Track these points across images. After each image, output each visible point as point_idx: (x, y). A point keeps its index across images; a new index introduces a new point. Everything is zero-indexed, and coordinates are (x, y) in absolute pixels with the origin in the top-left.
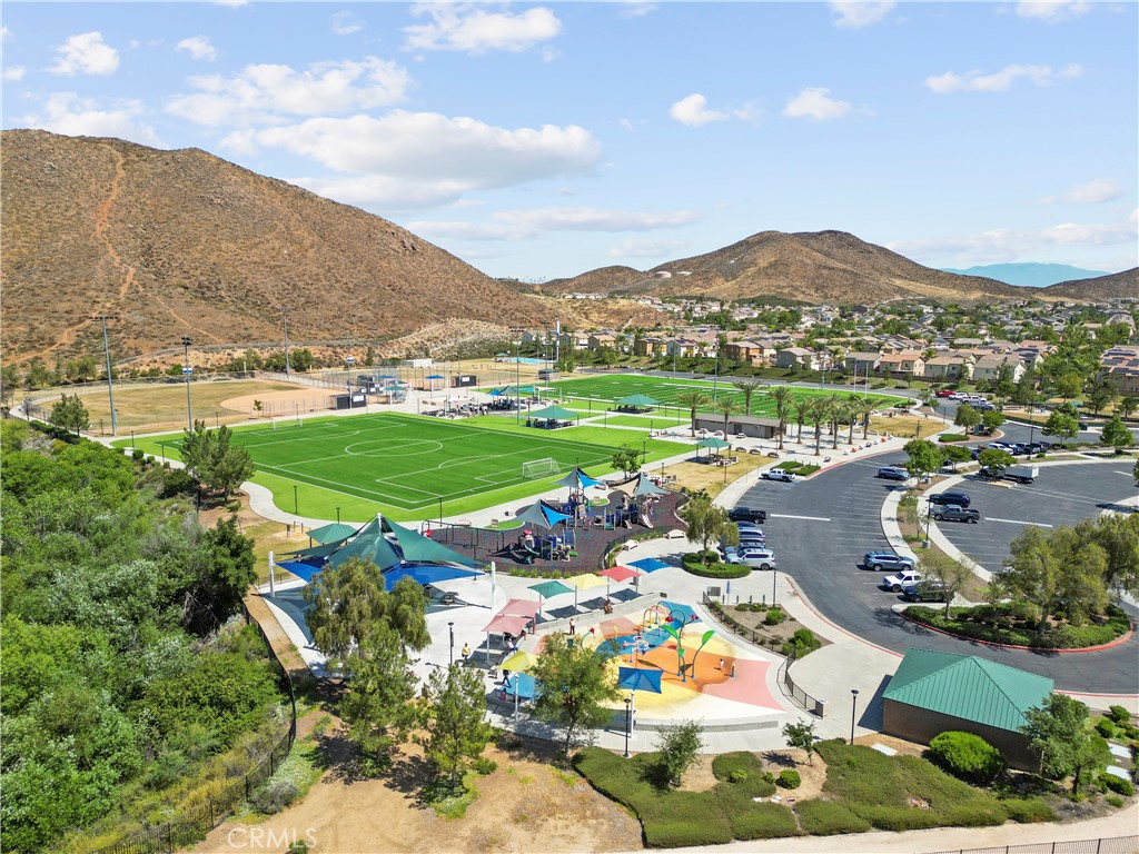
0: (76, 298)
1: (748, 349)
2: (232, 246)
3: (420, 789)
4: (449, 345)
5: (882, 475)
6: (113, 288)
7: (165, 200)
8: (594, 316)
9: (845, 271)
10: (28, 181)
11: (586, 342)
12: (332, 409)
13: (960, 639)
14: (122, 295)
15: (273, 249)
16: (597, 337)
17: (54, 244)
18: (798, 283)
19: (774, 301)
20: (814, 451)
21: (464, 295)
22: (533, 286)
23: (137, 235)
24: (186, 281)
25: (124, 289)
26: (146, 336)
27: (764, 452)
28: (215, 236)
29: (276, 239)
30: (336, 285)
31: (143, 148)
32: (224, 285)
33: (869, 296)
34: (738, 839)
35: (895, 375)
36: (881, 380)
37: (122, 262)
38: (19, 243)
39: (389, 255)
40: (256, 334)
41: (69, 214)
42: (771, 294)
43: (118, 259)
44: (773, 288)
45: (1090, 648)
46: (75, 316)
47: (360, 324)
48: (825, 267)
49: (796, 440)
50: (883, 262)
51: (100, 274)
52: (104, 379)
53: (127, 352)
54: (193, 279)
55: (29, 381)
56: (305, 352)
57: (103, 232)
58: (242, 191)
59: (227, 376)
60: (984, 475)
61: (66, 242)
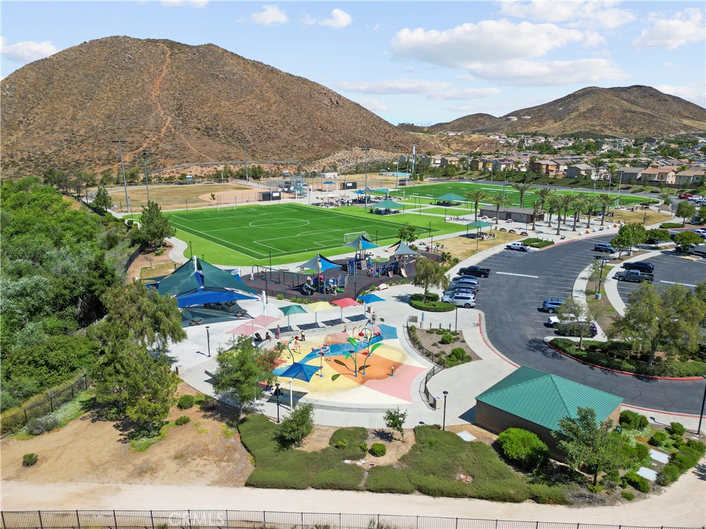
0: (137, 135)
1: (547, 165)
2: (227, 103)
3: (133, 430)
4: (351, 164)
5: (597, 249)
6: (158, 129)
7: (192, 76)
8: (454, 146)
9: (644, 114)
10: (117, 66)
11: (439, 162)
12: (260, 200)
13: (583, 364)
14: (162, 133)
15: (251, 105)
16: (446, 158)
17: (129, 104)
18: (607, 123)
19: (587, 135)
20: (556, 232)
21: (366, 133)
22: (423, 128)
23: (175, 98)
24: (199, 125)
25: (163, 130)
26: (171, 158)
27: (519, 232)
28: (218, 97)
29: (254, 98)
30: (287, 127)
31: (182, 45)
32: (220, 127)
33: (660, 131)
34: (313, 487)
35: (652, 183)
36: (640, 187)
37: (165, 114)
38: (110, 103)
39: (322, 107)
40: (233, 156)
41: (138, 86)
42: (586, 130)
43: (162, 112)
44: (587, 127)
45: (686, 378)
46: (135, 146)
47: (298, 151)
48: (629, 111)
49: (548, 225)
50: (676, 107)
51: (152, 121)
52: (144, 182)
53: (159, 167)
54: (203, 123)
55: (102, 182)
56: (259, 167)
57: (156, 96)
58: (236, 69)
59: (213, 181)
60: (679, 251)
61: (135, 102)
